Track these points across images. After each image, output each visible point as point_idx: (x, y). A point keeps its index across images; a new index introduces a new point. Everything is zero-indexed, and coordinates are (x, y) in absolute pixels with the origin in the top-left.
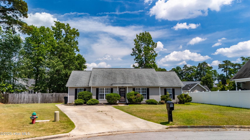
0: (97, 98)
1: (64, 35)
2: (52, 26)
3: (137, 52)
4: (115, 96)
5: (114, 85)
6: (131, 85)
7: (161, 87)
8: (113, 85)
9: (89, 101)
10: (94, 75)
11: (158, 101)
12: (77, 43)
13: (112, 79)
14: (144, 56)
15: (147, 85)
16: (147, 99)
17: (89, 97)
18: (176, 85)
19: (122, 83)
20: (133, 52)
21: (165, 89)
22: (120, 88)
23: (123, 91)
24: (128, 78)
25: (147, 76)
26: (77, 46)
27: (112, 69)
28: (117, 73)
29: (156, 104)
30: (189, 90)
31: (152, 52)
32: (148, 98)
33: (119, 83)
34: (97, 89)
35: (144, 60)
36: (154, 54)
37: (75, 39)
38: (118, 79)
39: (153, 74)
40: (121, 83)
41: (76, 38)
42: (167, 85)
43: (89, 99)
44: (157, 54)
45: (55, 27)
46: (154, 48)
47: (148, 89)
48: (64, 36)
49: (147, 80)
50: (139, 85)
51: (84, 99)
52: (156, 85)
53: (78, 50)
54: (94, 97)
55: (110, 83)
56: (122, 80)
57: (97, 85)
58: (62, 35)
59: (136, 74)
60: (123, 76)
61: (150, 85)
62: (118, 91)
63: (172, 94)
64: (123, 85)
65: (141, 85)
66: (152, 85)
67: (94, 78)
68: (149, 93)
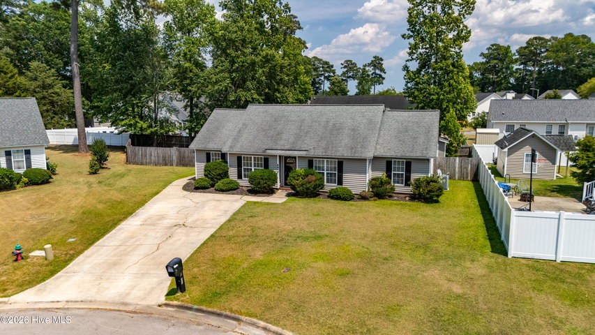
0: (239, 176)
4: (262, 179)
5: (269, 152)
6: (303, 154)
13: (272, 137)
15: (338, 154)
16: (338, 184)
17: (220, 175)
18: (417, 154)
21: (387, 161)
25: (353, 130)
30: (505, 147)
32: (340, 182)
33: (283, 148)
34: (239, 159)
38: (285, 136)
40: (286, 148)
42: (392, 154)
43: (221, 179)
50: (321, 154)
51: (212, 179)
54: (233, 173)
55: (264, 146)
56: (292, 139)
57: (238, 150)
59: (331, 124)
60: (301, 126)
61: (345, 155)
62: (278, 164)
63: (404, 173)
64: (287, 152)
65: (324, 154)
66: (350, 154)
67: (240, 131)
68: (342, 172)
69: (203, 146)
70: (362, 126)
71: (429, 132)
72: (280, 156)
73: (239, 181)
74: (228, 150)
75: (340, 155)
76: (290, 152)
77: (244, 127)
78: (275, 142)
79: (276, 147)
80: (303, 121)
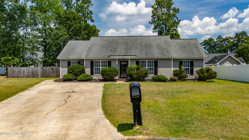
0: (92, 73)
4: (111, 71)
5: (112, 57)
6: (134, 57)
7: (173, 59)
9: (80, 76)
11: (169, 78)
12: (91, 12)
13: (111, 50)
15: (155, 56)
16: (154, 75)
17: (80, 72)
18: (196, 56)
19: (123, 55)
21: (180, 62)
22: (120, 61)
23: (123, 64)
24: (131, 48)
25: (158, 46)
26: (92, 16)
27: (114, 38)
28: (119, 42)
29: (165, 82)
30: (217, 63)
32: (156, 73)
33: (119, 55)
34: (92, 62)
35: (164, 28)
37: (89, 9)
38: (119, 50)
39: (166, 42)
40: (121, 55)
41: (90, 7)
42: (183, 57)
43: (80, 75)
44: (180, 21)
46: (176, 14)
47: (156, 63)
49: (156, 50)
50: (144, 57)
51: (75, 74)
52: (167, 57)
53: (92, 21)
54: (88, 71)
55: (108, 55)
56: (124, 51)
57: (91, 56)
59: (144, 44)
60: (127, 45)
61: (159, 57)
62: (117, 64)
63: (190, 68)
64: (123, 57)
65: (147, 57)
66: (162, 56)
67: (90, 48)
68: (157, 67)
69: (66, 57)
70: (162, 44)
71: (197, 47)
72: (119, 60)
73: (92, 76)
74: (85, 57)
75: (156, 57)
76: (125, 56)
77: (92, 46)
78: (114, 52)
79: (116, 55)
80: (127, 43)
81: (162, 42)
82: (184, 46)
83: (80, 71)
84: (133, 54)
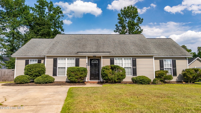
0: (55, 74)
1: (47, 13)
2: (35, 4)
3: (120, 28)
8: (79, 53)
9: (38, 78)
10: (56, 42)
12: (62, 23)
14: (128, 32)
16: (133, 76)
19: (94, 51)
20: (116, 29)
22: (91, 59)
23: (94, 63)
24: (103, 45)
25: (133, 43)
26: (62, 26)
28: (89, 39)
31: (137, 28)
32: (135, 74)
36: (139, 30)
37: (60, 19)
38: (89, 46)
40: (92, 51)
41: (61, 18)
44: (142, 30)
45: (38, 4)
47: (134, 61)
48: (47, 15)
49: (133, 47)
50: (120, 53)
52: (147, 54)
54: (50, 71)
56: (94, 48)
57: (54, 53)
58: (45, 13)
61: (139, 53)
62: (87, 62)
63: (172, 68)
64: (95, 53)
65: (123, 53)
66: (141, 53)
67: (54, 44)
68: (136, 66)
72: (89, 57)
74: (46, 53)
75: (134, 53)
76: (97, 53)
77: (57, 43)
78: (83, 49)
79: (85, 51)
80: (98, 40)
81: (137, 40)
82: (160, 44)
83: (39, 71)
84: (106, 51)
